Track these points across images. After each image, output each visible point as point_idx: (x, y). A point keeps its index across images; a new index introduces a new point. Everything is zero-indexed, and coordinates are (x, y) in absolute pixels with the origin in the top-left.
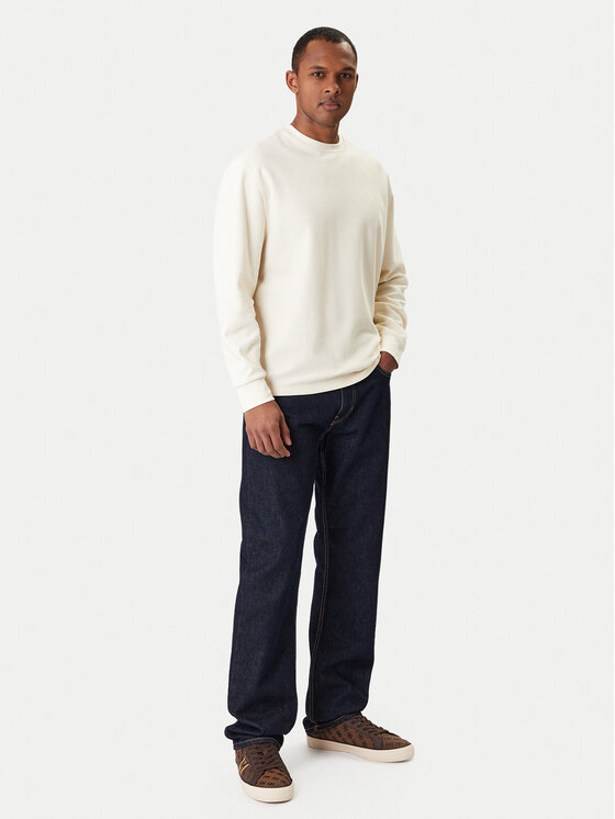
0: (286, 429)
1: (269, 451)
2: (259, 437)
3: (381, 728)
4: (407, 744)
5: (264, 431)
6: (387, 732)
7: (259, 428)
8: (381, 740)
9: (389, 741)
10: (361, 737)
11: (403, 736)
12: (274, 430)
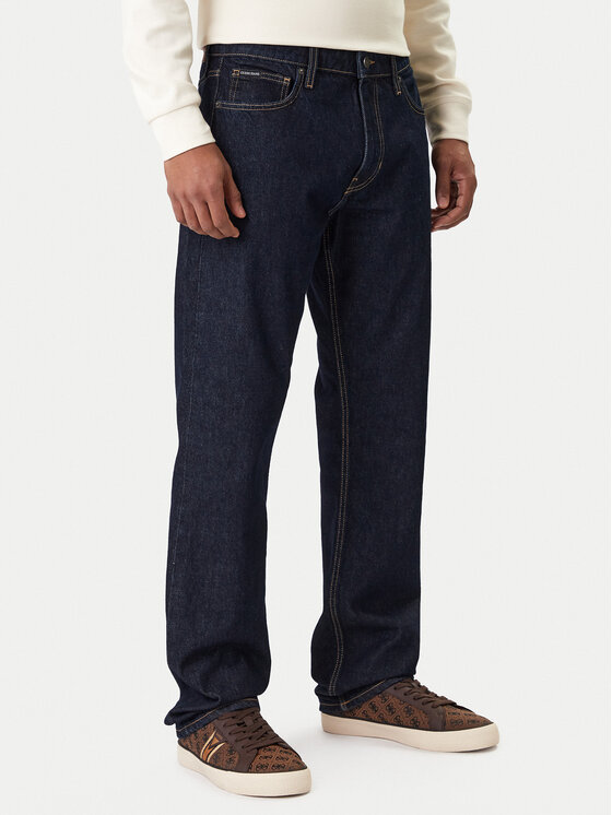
0: (235, 192)
1: (205, 228)
2: (190, 205)
3: (443, 698)
4: (486, 722)
5: (199, 194)
6: (453, 704)
7: (190, 190)
8: (443, 716)
9: (456, 717)
10: (409, 711)
11: (478, 711)
12: (214, 193)
